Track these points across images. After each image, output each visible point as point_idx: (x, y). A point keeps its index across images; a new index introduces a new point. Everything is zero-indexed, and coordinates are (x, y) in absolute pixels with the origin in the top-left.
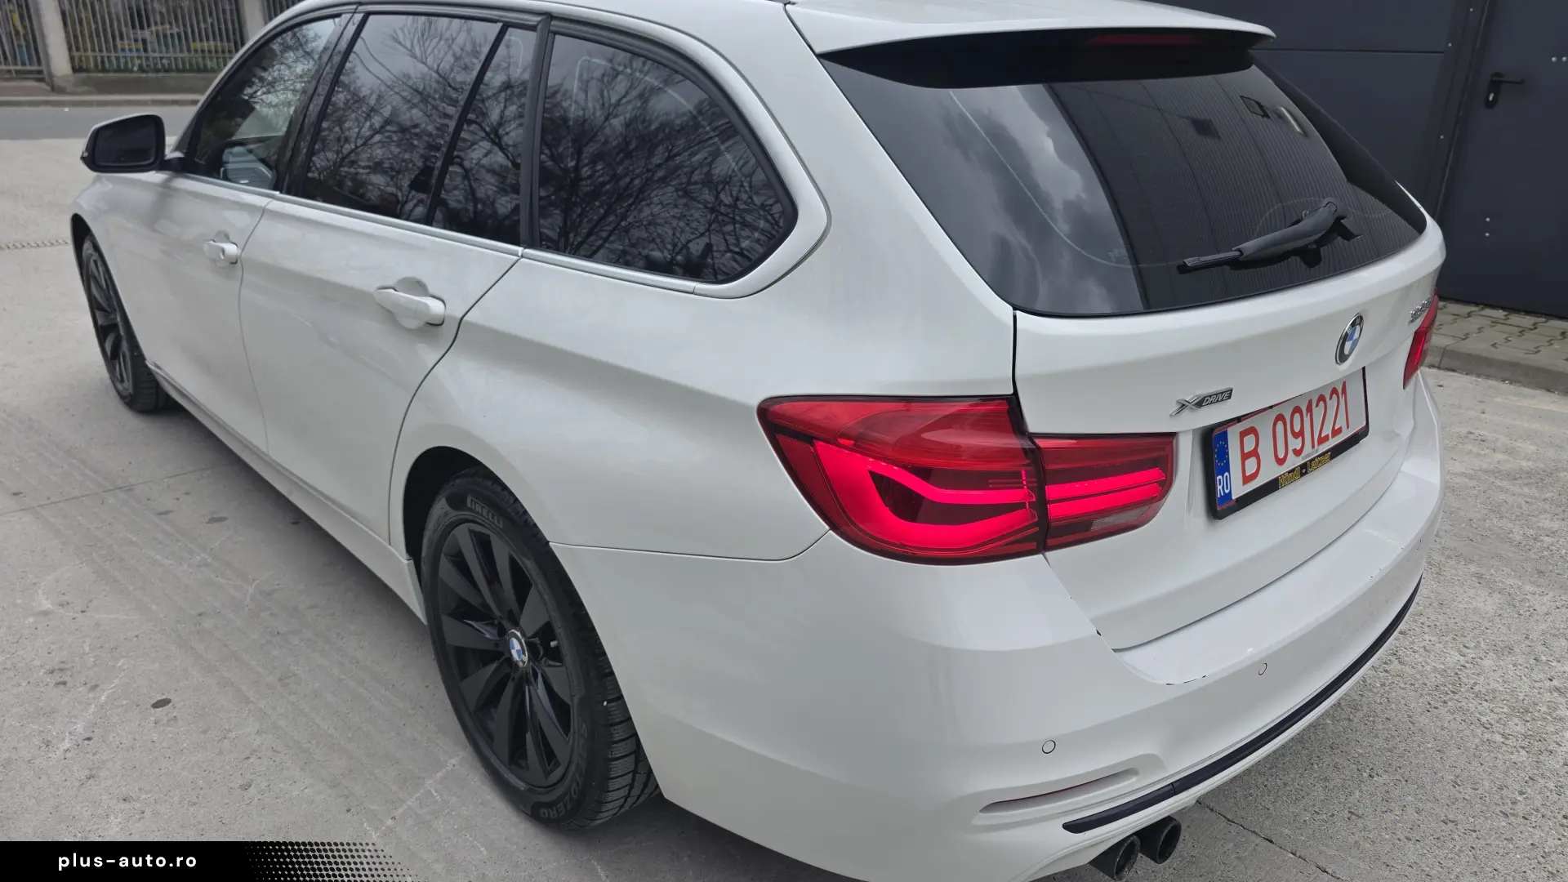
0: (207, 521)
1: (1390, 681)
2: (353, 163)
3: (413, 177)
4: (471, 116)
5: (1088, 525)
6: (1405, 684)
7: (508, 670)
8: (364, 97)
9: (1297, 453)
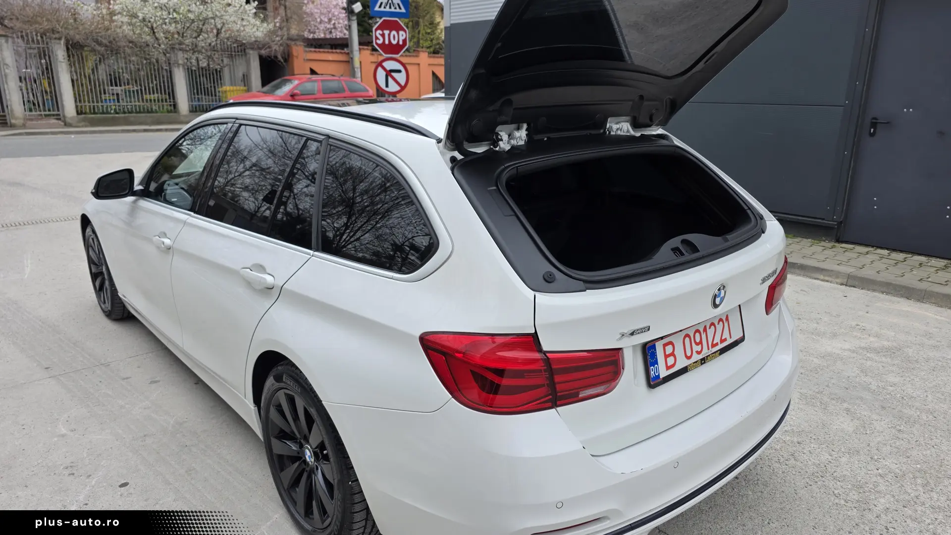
0: (149, 382)
1: (787, 470)
2: (233, 185)
3: (265, 194)
4: (298, 166)
5: (578, 394)
6: (796, 472)
7: (304, 466)
8: (241, 150)
9: (699, 353)
